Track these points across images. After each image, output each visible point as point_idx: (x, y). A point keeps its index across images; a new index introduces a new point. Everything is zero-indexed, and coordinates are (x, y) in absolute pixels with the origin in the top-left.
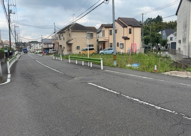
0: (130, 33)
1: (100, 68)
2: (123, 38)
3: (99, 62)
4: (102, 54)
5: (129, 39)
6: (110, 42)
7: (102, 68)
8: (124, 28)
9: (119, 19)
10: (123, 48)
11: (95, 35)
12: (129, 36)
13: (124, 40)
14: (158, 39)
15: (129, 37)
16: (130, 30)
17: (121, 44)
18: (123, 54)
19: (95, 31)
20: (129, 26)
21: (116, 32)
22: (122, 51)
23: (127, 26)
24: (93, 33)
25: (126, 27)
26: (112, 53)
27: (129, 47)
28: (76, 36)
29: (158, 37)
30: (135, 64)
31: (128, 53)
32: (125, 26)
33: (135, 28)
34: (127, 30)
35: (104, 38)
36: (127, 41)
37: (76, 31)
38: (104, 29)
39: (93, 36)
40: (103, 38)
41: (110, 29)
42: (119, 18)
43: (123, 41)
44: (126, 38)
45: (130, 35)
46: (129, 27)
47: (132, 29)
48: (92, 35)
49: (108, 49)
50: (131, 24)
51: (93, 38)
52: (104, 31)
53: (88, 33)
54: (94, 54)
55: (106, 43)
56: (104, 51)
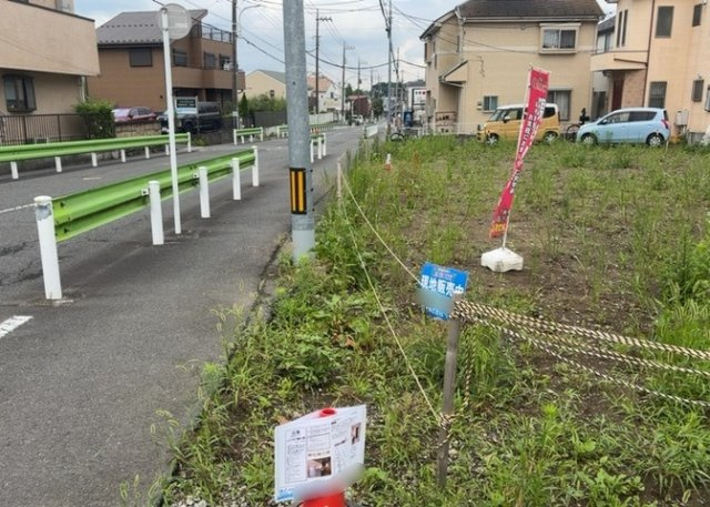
4: (588, 140)
6: (653, 76)
11: (586, 40)
21: (696, 21)
24: (574, 32)
26: (645, 137)
28: (483, 49)
35: (622, 56)
37: (487, 20)
38: (626, 4)
39: (573, 46)
40: (610, 57)
41: (662, 2)
48: (569, 42)
49: (626, 116)
51: (573, 54)
52: (626, 12)
53: (546, 31)
54: (551, 139)
55: (626, 81)
56: (602, 123)
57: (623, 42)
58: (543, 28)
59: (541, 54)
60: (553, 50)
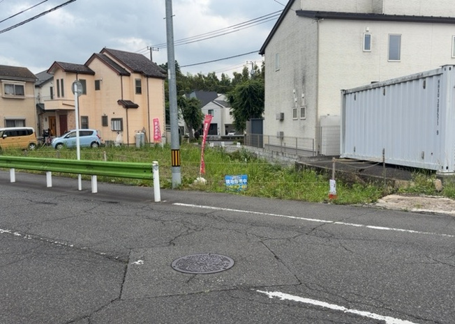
0: (139, 91)
1: (152, 198)
2: (119, 104)
3: (150, 175)
4: (60, 147)
5: (136, 107)
6: (82, 113)
7: (158, 198)
8: (123, 77)
9: (105, 53)
10: (122, 130)
11: (30, 91)
12: (137, 99)
13: (125, 110)
14: (193, 112)
15: (135, 102)
16: (138, 82)
17: (113, 120)
18: (122, 147)
19: (31, 80)
20: (136, 72)
21: (98, 88)
22: (118, 139)
23: (130, 72)
24: (23, 86)
25: (128, 75)
26: (90, 144)
27: (138, 129)
29: (193, 108)
30: (235, 177)
31: (135, 144)
32: (123, 74)
33: (151, 80)
34: (129, 83)
35: (65, 102)
36: (131, 111)
38: (60, 75)
39: (23, 95)
40: (61, 102)
41: (81, 77)
42: (104, 50)
43: (121, 112)
44: (129, 105)
45: (139, 96)
46: (135, 77)
47: (144, 81)
48: (20, 91)
50: (138, 68)
51: (23, 99)
52: (62, 80)
53: (5, 85)
54: (33, 147)
55: (68, 116)
56: (66, 137)
57: (63, 95)
58: (3, 84)
59: (3, 98)
60: (11, 96)
